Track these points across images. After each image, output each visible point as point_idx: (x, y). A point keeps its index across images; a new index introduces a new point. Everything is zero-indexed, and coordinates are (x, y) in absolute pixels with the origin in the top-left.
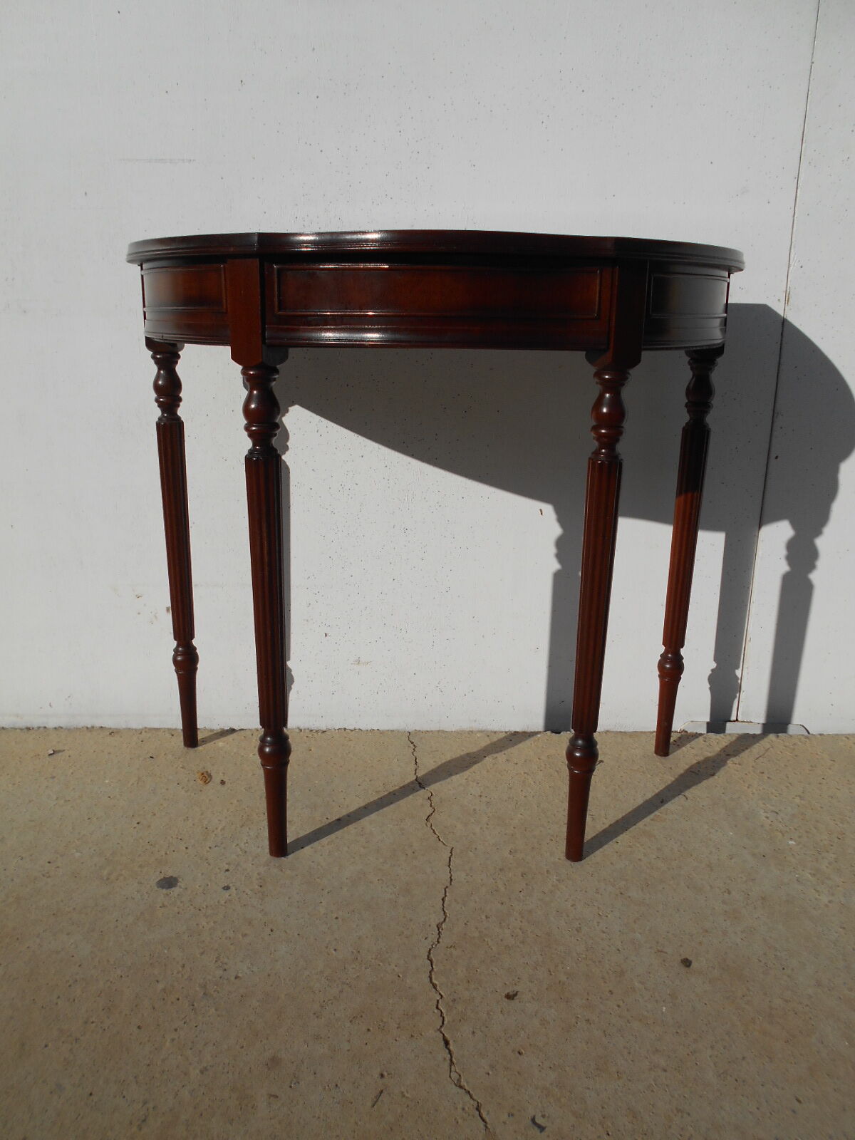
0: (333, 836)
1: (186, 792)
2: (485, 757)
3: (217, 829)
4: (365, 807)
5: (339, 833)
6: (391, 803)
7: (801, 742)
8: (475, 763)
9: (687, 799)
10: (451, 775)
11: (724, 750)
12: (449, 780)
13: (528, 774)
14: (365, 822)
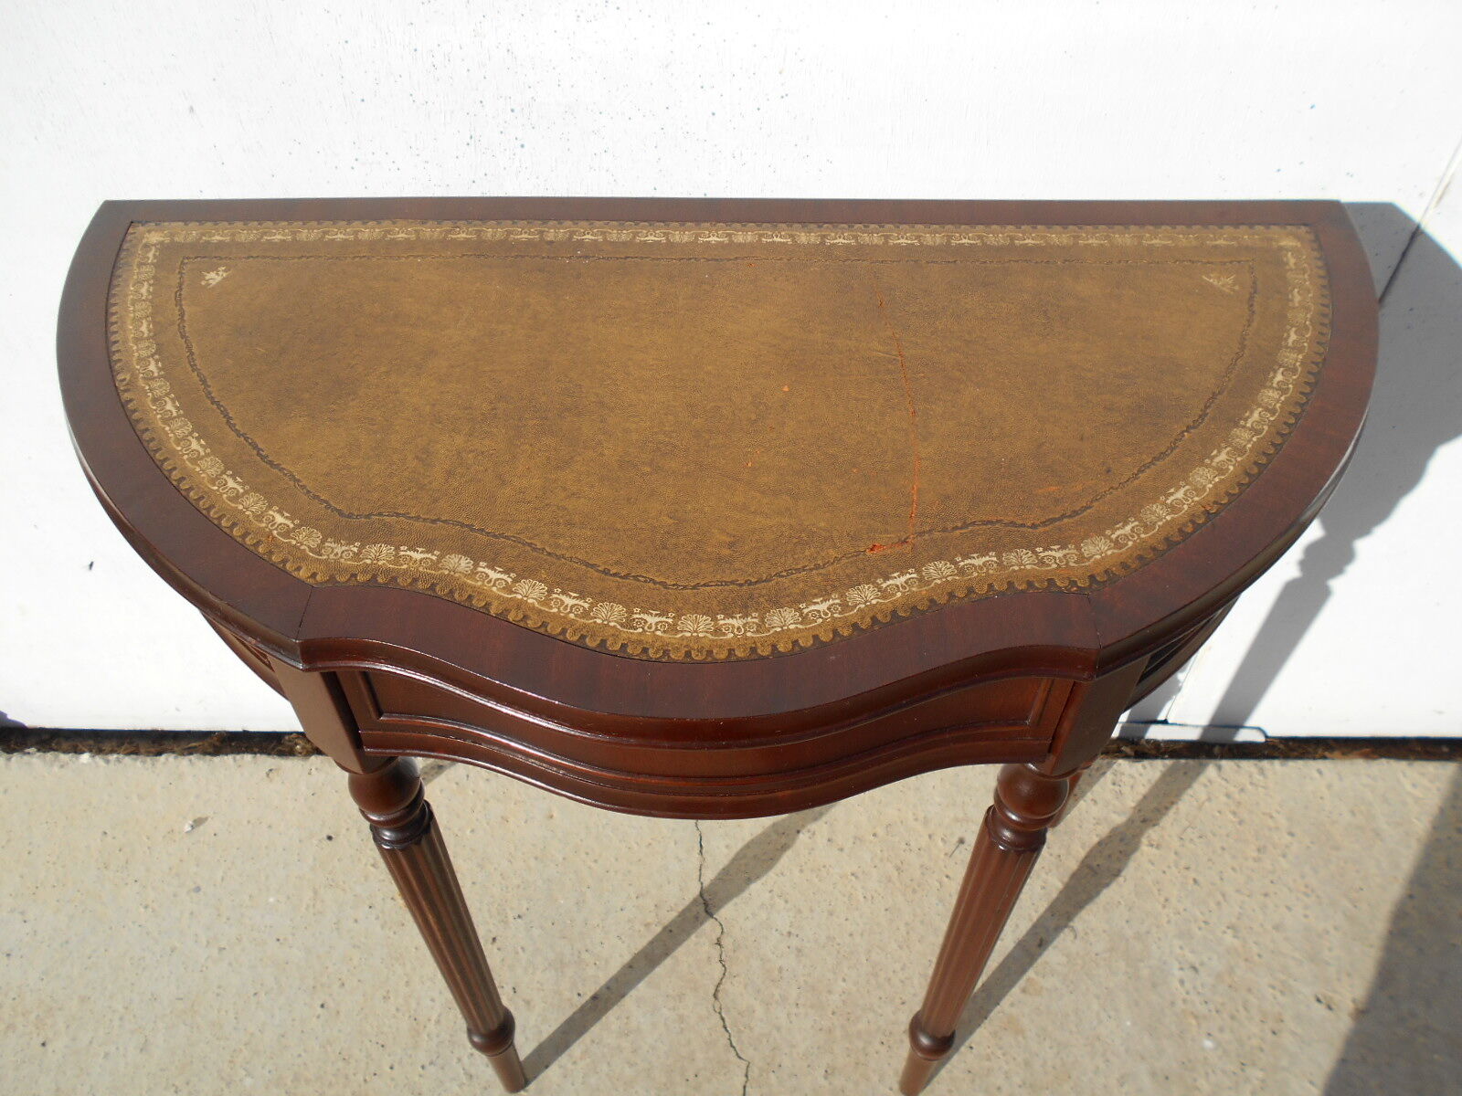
0: (587, 1037)
1: (382, 927)
2: (798, 832)
3: (429, 1020)
4: (630, 966)
5: (595, 1030)
6: (667, 955)
7: (1251, 783)
8: (785, 848)
9: (1076, 937)
10: (749, 881)
11: (1139, 808)
12: (745, 894)
13: (857, 877)
14: (629, 1001)
